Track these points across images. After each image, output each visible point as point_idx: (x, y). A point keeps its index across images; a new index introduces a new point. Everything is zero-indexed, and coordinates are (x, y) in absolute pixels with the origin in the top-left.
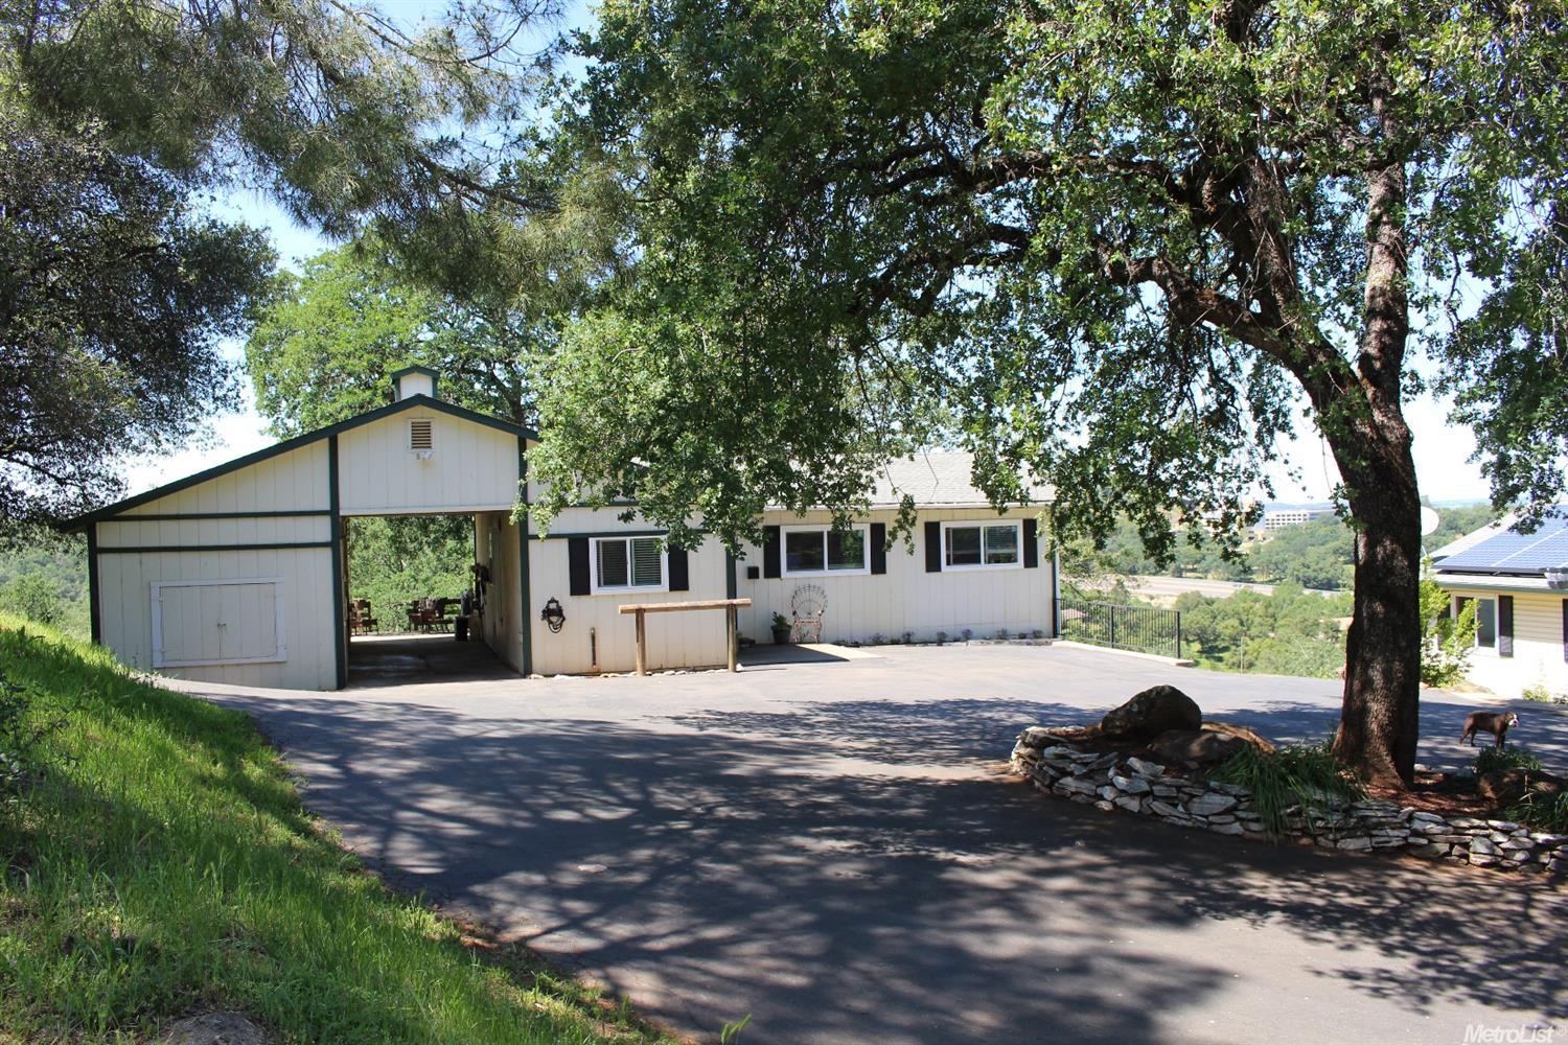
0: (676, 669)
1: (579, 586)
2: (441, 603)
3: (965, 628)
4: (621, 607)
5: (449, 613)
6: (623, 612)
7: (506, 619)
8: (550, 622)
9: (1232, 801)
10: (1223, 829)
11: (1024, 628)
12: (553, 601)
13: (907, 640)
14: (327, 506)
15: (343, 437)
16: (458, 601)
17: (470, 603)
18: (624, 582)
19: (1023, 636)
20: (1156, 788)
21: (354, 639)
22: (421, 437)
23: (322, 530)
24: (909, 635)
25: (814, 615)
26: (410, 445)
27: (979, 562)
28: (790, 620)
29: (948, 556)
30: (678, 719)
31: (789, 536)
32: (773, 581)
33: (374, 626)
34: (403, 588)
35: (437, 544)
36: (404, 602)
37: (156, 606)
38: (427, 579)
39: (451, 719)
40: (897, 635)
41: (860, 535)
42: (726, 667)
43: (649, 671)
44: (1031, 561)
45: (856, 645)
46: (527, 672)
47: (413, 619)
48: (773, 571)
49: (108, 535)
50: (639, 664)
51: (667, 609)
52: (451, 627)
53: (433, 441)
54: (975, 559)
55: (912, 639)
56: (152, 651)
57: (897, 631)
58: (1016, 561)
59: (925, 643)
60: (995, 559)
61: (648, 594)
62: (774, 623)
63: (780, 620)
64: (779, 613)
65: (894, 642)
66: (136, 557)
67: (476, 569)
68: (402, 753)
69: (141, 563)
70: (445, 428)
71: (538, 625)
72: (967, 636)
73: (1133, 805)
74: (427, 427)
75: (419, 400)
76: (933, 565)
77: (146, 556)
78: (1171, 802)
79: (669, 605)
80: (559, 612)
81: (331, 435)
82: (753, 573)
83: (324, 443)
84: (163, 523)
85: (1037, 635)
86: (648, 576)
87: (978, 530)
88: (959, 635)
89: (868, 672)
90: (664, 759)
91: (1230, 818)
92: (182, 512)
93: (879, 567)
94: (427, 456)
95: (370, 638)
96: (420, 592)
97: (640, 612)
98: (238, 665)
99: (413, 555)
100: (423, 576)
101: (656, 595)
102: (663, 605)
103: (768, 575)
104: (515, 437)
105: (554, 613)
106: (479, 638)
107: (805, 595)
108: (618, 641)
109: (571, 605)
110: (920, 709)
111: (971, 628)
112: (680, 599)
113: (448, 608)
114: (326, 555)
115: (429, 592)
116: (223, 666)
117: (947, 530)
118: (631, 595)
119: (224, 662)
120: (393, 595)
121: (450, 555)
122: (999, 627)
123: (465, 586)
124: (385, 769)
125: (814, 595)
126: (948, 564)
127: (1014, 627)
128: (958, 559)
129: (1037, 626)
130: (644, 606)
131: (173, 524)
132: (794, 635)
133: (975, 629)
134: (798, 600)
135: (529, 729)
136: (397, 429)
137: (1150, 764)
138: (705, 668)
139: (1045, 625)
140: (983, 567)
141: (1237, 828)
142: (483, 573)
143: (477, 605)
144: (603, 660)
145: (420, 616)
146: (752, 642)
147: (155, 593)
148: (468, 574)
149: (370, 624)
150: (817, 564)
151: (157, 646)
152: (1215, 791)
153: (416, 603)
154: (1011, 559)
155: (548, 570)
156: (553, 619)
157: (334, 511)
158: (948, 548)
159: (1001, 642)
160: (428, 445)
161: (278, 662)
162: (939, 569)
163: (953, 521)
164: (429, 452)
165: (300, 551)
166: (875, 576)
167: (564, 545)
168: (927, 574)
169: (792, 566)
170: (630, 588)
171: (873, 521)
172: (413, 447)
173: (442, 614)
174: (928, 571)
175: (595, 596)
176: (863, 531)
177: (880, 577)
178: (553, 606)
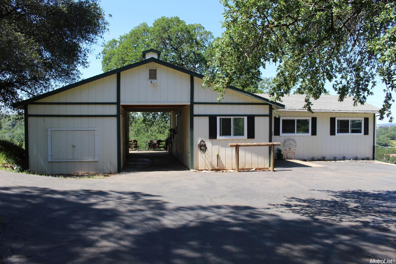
1: (213, 135)
2: (159, 142)
3: (343, 156)
4: (230, 144)
5: (161, 145)
6: (231, 146)
7: (182, 147)
8: (201, 149)
11: (363, 156)
12: (202, 141)
13: (323, 159)
14: (115, 101)
15: (122, 74)
16: (164, 141)
18: (230, 135)
19: (363, 159)
21: (130, 152)
22: (153, 75)
23: (113, 110)
24: (324, 157)
25: (292, 150)
26: (148, 78)
27: (348, 132)
28: (283, 151)
29: (338, 130)
31: (283, 121)
32: (277, 137)
33: (138, 148)
34: (148, 137)
36: (148, 141)
37: (49, 138)
40: (320, 158)
44: (366, 133)
47: (150, 146)
48: (277, 133)
49: (33, 109)
50: (236, 167)
51: (248, 146)
53: (157, 77)
54: (347, 132)
55: (325, 159)
56: (48, 155)
57: (319, 155)
58: (361, 132)
59: (330, 161)
60: (353, 131)
61: (239, 139)
62: (278, 152)
63: (280, 151)
64: (279, 148)
65: (319, 160)
66: (42, 119)
67: (171, 130)
69: (44, 121)
70: (162, 71)
71: (197, 150)
72: (344, 159)
74: (155, 71)
75: (152, 59)
76: (332, 133)
77: (46, 119)
79: (249, 144)
80: (205, 146)
81: (118, 72)
83: (115, 76)
84: (53, 106)
85: (367, 159)
86: (239, 132)
87: (348, 121)
88: (341, 158)
92: (60, 101)
93: (314, 133)
94: (155, 82)
95: (136, 152)
97: (237, 146)
98: (80, 162)
100: (154, 134)
101: (243, 140)
102: (246, 144)
103: (275, 134)
104: (189, 75)
107: (288, 142)
109: (209, 144)
111: (345, 156)
112: (252, 142)
113: (161, 143)
114: (115, 120)
115: (155, 138)
116: (74, 162)
117: (338, 120)
118: (233, 139)
119: (75, 160)
120: (145, 139)
122: (355, 155)
125: (291, 142)
126: (338, 133)
127: (360, 156)
128: (341, 131)
129: (367, 156)
130: (239, 144)
131: (56, 106)
132: (285, 156)
133: (347, 156)
134: (286, 144)
136: (144, 71)
139: (370, 156)
140: (350, 134)
142: (173, 132)
144: (221, 165)
145: (152, 145)
147: (49, 133)
149: (136, 147)
150: (293, 131)
151: (49, 153)
153: (151, 141)
154: (359, 131)
155: (201, 128)
156: (202, 148)
157: (118, 103)
158: (338, 127)
159: (357, 161)
160: (155, 78)
161: (95, 161)
162: (334, 134)
163: (340, 117)
164: (156, 81)
165: (105, 118)
166: (312, 136)
167: (207, 119)
168: (330, 136)
169: (284, 131)
170: (232, 137)
171: (313, 117)
172: (149, 79)
173: (159, 145)
174: (331, 135)
175: (219, 140)
176: (309, 120)
177: (314, 136)
178: (202, 143)
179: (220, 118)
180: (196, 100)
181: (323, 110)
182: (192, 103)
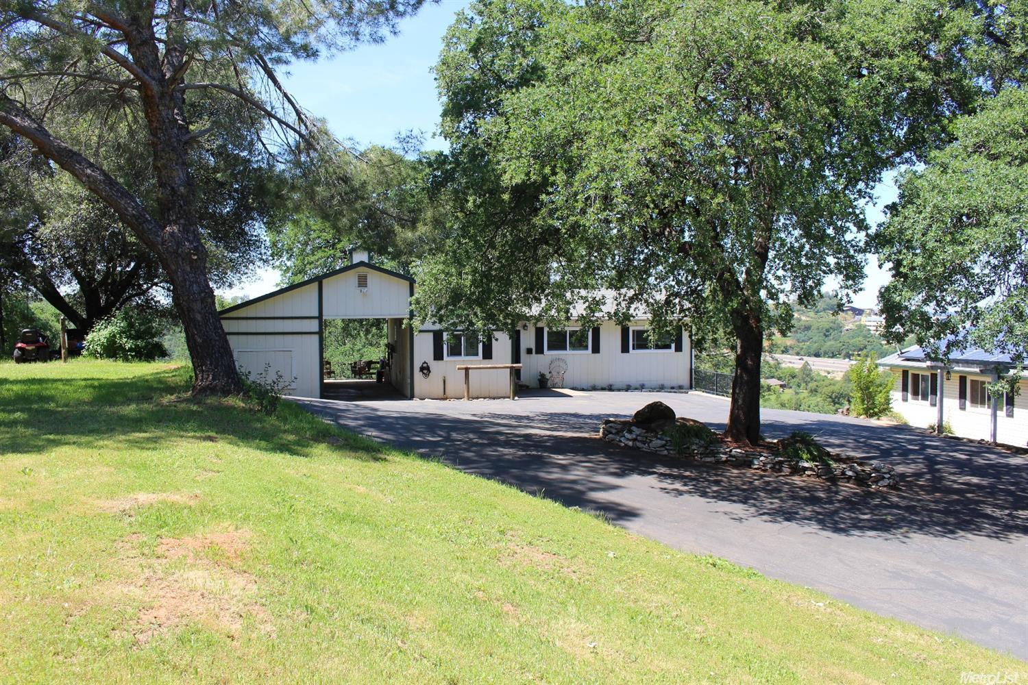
0: (484, 398)
1: (438, 356)
2: (369, 363)
3: (641, 383)
4: (458, 366)
5: (373, 369)
6: (459, 369)
7: (402, 371)
8: (423, 373)
9: (664, 442)
10: (661, 453)
11: (674, 384)
12: (425, 363)
13: (610, 388)
14: (316, 315)
15: (325, 281)
16: (378, 363)
17: (384, 364)
18: (460, 354)
19: (673, 388)
20: (639, 438)
21: (325, 381)
22: (363, 282)
23: (314, 326)
24: (611, 386)
25: (561, 374)
26: (357, 286)
27: (649, 348)
28: (548, 376)
29: (633, 345)
30: (474, 415)
31: (549, 333)
32: (540, 356)
33: (333, 375)
35: (368, 332)
38: (359, 350)
39: (376, 410)
40: (604, 386)
42: (509, 398)
43: (471, 398)
44: (679, 348)
45: (583, 390)
46: (411, 397)
47: (353, 372)
48: (540, 350)
50: (466, 394)
51: (481, 368)
52: (374, 376)
53: (368, 284)
57: (605, 384)
58: (669, 348)
59: (619, 390)
60: (657, 347)
61: (471, 361)
62: (540, 377)
63: (543, 376)
64: (542, 372)
65: (603, 389)
67: (388, 345)
68: (356, 419)
70: (374, 278)
71: (418, 375)
72: (642, 387)
73: (630, 443)
74: (365, 277)
75: (362, 264)
76: (625, 349)
78: (644, 442)
79: (481, 366)
80: (428, 368)
81: (319, 280)
82: (529, 351)
83: (316, 285)
84: (240, 321)
85: (681, 387)
86: (472, 351)
88: (638, 386)
89: (579, 402)
90: (460, 425)
91: (663, 449)
92: (249, 316)
93: (596, 349)
94: (365, 291)
95: (331, 381)
96: (357, 357)
97: (467, 369)
99: (354, 337)
100: (357, 348)
101: (476, 361)
102: (479, 366)
103: (537, 352)
104: (408, 283)
105: (425, 369)
106: (389, 382)
107: (556, 363)
108: (456, 383)
109: (434, 365)
110: (591, 417)
111: (645, 383)
112: (488, 364)
113: (373, 366)
114: (316, 337)
115: (361, 357)
117: (633, 331)
118: (464, 361)
120: (340, 358)
121: (373, 336)
122: (660, 383)
123: (381, 355)
124: (352, 423)
125: (561, 364)
126: (633, 349)
127: (668, 383)
128: (638, 347)
129: (681, 383)
130: (469, 366)
131: (244, 322)
132: (549, 384)
133: (647, 384)
134: (553, 366)
135: (408, 415)
136: (351, 278)
137: (640, 429)
138: (499, 398)
139: (686, 382)
140: (653, 351)
141: (666, 452)
142: (391, 348)
143: (388, 364)
144: (449, 391)
145: (357, 370)
146: (527, 387)
148: (383, 348)
149: (331, 373)
150: (563, 348)
152: (660, 439)
153: (355, 363)
155: (423, 348)
156: (425, 372)
157: (320, 317)
158: (633, 341)
160: (366, 286)
161: (293, 389)
162: (628, 352)
163: (636, 326)
164: (366, 289)
165: (304, 336)
166: (594, 354)
167: (431, 335)
168: (622, 354)
169: (550, 348)
170: (463, 358)
172: (359, 287)
173: (369, 369)
174: (622, 352)
175: (446, 361)
176: (588, 331)
177: (597, 355)
178: (425, 365)
179: (448, 334)
182: (412, 316)
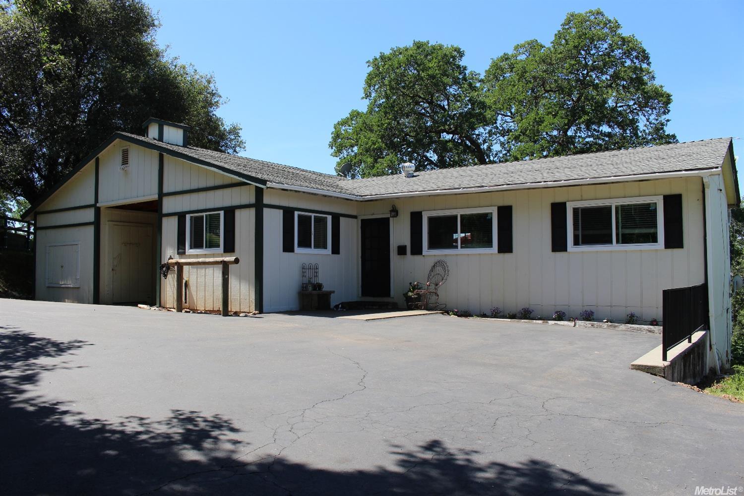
6: (171, 264)
14: (93, 202)
18: (203, 245)
22: (125, 158)
23: (89, 215)
26: (121, 163)
27: (609, 242)
29: (575, 236)
31: (431, 220)
32: (417, 258)
41: (489, 218)
44: (673, 241)
48: (417, 250)
53: (129, 160)
54: (607, 240)
58: (655, 240)
60: (626, 239)
61: (214, 255)
65: (512, 317)
66: (45, 232)
69: (46, 235)
70: (133, 151)
72: (588, 318)
74: (127, 152)
75: (116, 135)
76: (559, 244)
82: (402, 250)
84: (52, 214)
87: (609, 209)
93: (506, 246)
94: (127, 169)
97: (179, 265)
101: (217, 255)
103: (413, 252)
104: (158, 154)
117: (576, 211)
118: (206, 254)
126: (575, 244)
128: (585, 239)
136: (117, 152)
140: (615, 247)
154: (649, 238)
157: (96, 205)
158: (575, 228)
159: (615, 327)
160: (127, 163)
161: (76, 286)
162: (565, 249)
163: (582, 200)
164: (128, 166)
165: (86, 227)
166: (502, 255)
167: (176, 220)
168: (554, 253)
169: (433, 245)
170: (204, 250)
171: (501, 204)
172: (123, 164)
174: (553, 250)
175: (190, 255)
176: (492, 213)
177: (507, 255)
179: (191, 217)
180: (166, 190)
181: (503, 185)
182: (161, 194)
